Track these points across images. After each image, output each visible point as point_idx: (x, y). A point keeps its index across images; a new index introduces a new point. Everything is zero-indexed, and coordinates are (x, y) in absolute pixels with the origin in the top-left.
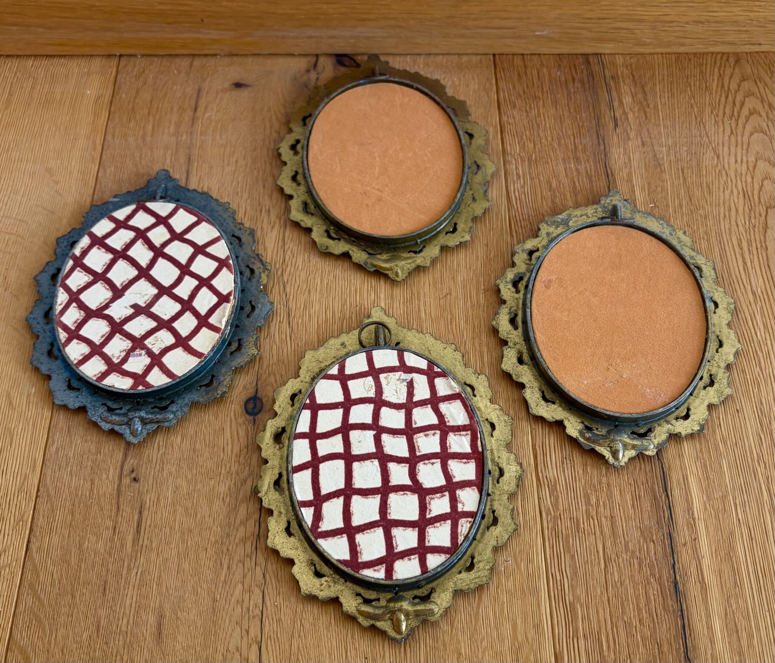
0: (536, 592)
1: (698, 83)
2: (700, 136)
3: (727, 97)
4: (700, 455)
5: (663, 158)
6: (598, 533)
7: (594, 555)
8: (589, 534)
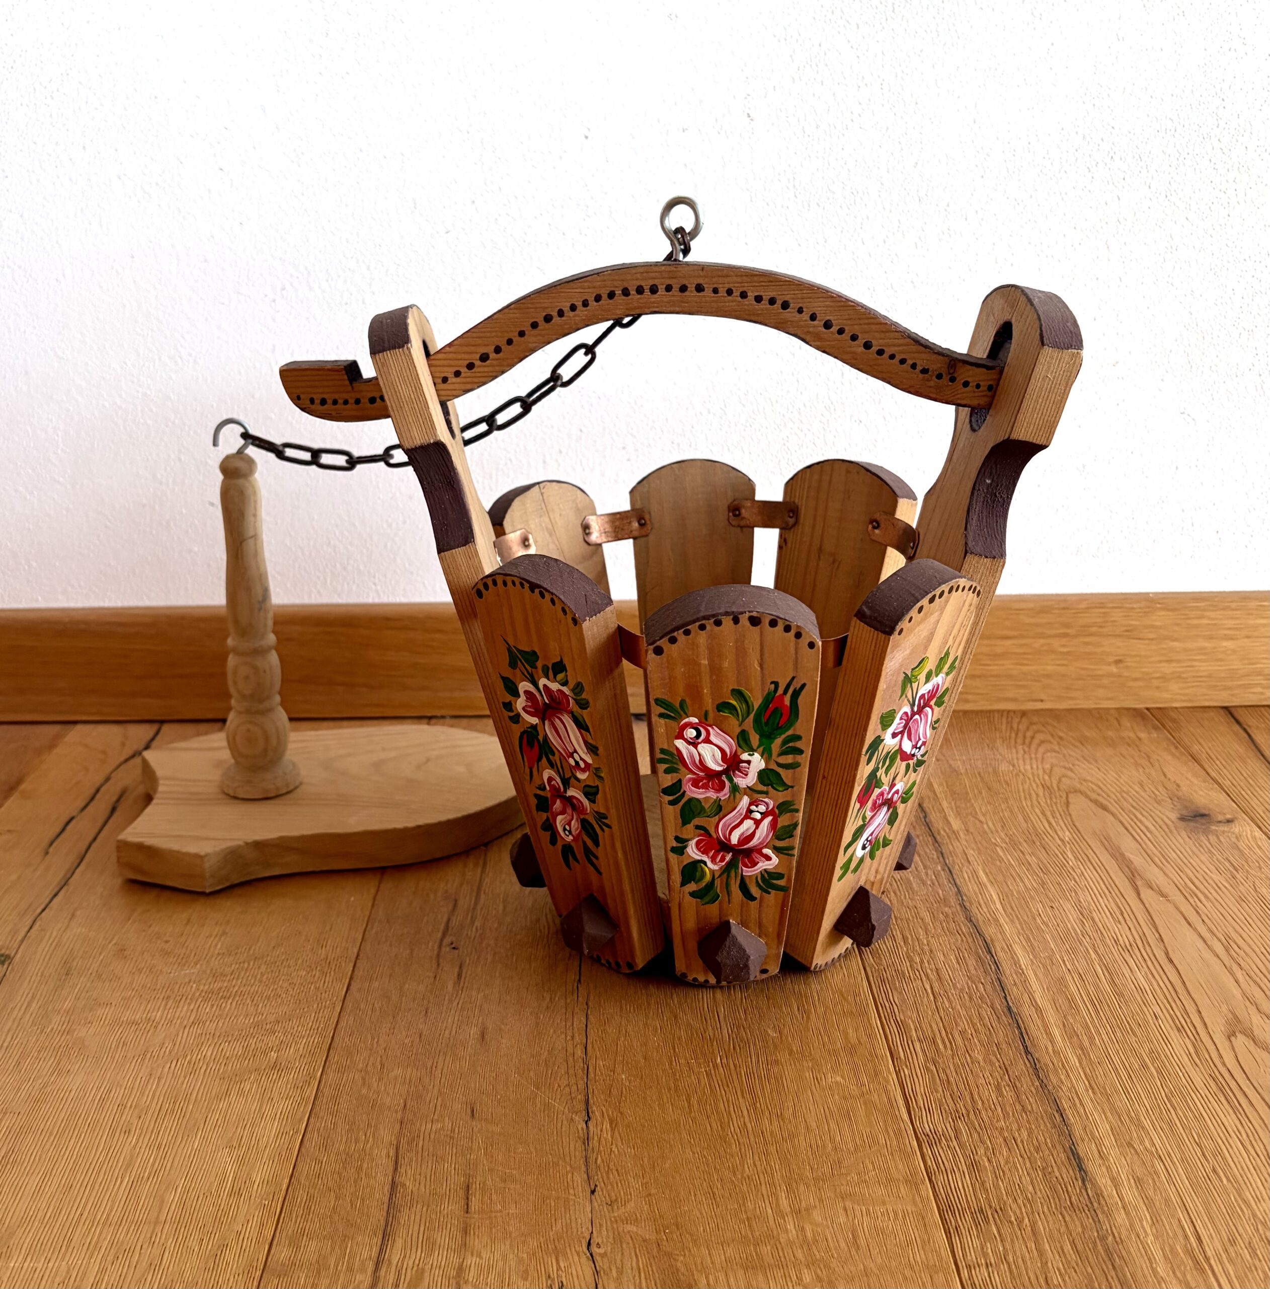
0: (864, 1013)
1: (987, 726)
2: (994, 754)
3: (1017, 734)
4: (1021, 931)
5: (959, 767)
6: (924, 978)
7: (922, 992)
8: (915, 979)
